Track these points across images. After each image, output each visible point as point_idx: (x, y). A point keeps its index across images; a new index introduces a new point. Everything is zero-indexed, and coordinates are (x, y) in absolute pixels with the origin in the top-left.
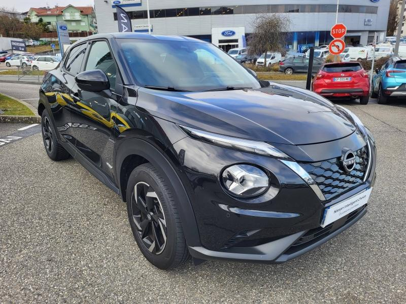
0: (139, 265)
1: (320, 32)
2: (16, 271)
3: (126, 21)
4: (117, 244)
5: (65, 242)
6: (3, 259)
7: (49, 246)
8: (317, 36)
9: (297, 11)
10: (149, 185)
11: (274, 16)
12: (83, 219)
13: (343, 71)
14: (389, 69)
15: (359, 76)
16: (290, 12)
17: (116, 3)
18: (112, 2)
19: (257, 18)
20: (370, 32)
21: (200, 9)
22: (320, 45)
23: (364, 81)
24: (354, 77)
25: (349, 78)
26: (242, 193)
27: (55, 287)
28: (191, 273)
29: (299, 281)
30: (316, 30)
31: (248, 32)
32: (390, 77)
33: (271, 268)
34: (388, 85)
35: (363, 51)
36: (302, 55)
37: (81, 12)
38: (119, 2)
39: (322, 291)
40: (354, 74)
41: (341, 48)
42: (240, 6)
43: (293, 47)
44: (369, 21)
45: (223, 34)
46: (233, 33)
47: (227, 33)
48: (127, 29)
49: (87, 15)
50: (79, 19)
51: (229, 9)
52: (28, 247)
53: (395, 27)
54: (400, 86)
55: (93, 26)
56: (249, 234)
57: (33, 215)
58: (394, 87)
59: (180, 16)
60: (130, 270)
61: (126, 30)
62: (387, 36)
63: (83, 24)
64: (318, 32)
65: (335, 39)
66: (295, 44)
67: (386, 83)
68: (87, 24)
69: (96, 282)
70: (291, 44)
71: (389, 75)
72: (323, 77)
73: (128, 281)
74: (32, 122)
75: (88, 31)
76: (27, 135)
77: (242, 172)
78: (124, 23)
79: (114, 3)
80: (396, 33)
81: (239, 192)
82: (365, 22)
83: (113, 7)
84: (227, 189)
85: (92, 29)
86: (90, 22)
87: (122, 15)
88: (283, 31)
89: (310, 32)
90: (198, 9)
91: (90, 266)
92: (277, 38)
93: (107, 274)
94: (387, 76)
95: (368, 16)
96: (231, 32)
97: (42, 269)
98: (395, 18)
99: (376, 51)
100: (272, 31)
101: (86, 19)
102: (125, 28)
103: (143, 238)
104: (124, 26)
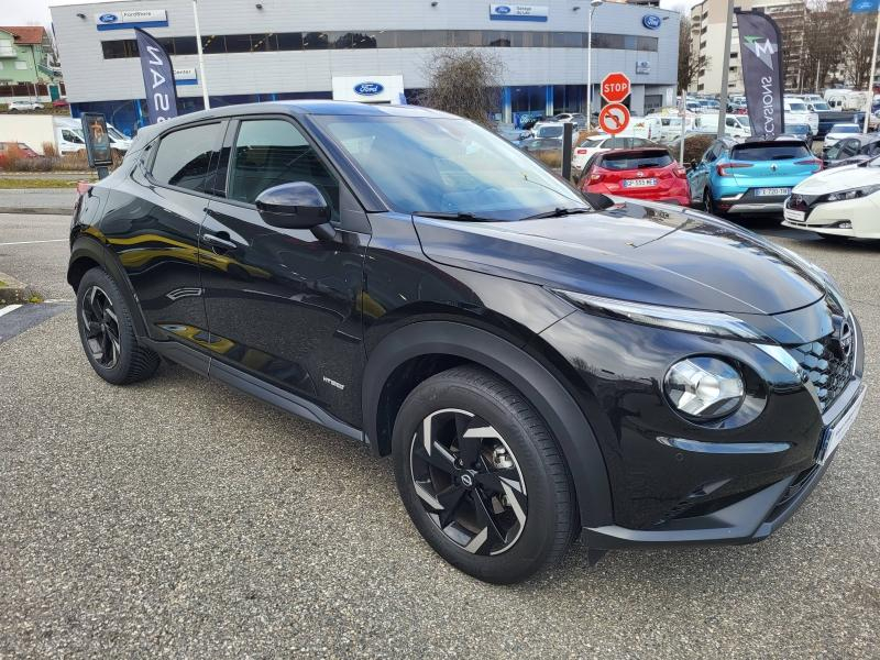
0: (447, 582)
1: (555, 87)
2: (190, 629)
3: (160, 63)
4: (374, 546)
5: (260, 555)
6: (143, 607)
7: (229, 568)
8: (549, 95)
9: (507, 44)
10: (472, 415)
11: (469, 53)
12: (267, 503)
13: (641, 167)
14: (721, 162)
15: (670, 176)
16: (492, 44)
17: (106, 18)
18: (97, 16)
19: (436, 59)
20: (648, 86)
21: (304, 36)
22: (555, 113)
23: (679, 185)
24: (661, 177)
25: (652, 180)
26: (701, 413)
27: (303, 650)
28: (558, 586)
29: (763, 574)
30: (546, 82)
31: (410, 86)
32: (726, 176)
33: (745, 551)
34: (724, 192)
35: (641, 125)
36: (525, 133)
37: (16, 38)
38: (115, 18)
39: (811, 587)
40: (658, 172)
41: (622, 121)
42: (389, 33)
43: (503, 117)
44: (644, 65)
45: (358, 89)
46: (380, 89)
47: (366, 89)
48: (163, 80)
49: (31, 46)
50: (11, 55)
51: (367, 38)
52: (183, 577)
53: (689, 78)
54: (745, 194)
55: (46, 72)
56: (708, 490)
57: (149, 508)
58: (734, 195)
59: (256, 50)
60: (435, 594)
61: (160, 83)
62: (679, 93)
63: (21, 66)
64: (550, 86)
65: (611, 103)
66: (508, 111)
67: (719, 188)
68: (32, 66)
69: (380, 626)
70: (501, 112)
71: (723, 172)
72: (604, 179)
73: (446, 617)
74: (4, 301)
75: (35, 81)
76: (11, 332)
77: (698, 371)
78: (156, 68)
79: (101, 18)
80: (693, 88)
81: (696, 411)
82: (637, 67)
83: (100, 28)
84: (674, 406)
85: (46, 78)
86: (38, 61)
87: (149, 48)
88: (489, 83)
89: (535, 88)
90: (298, 35)
91: (346, 597)
92: (480, 100)
93: (393, 608)
94: (720, 174)
95: (643, 56)
96: (375, 85)
97: (248, 618)
98: (687, 59)
99: (664, 124)
100: (468, 85)
101: (29, 55)
102: (159, 79)
103: (444, 526)
104: (155, 74)
